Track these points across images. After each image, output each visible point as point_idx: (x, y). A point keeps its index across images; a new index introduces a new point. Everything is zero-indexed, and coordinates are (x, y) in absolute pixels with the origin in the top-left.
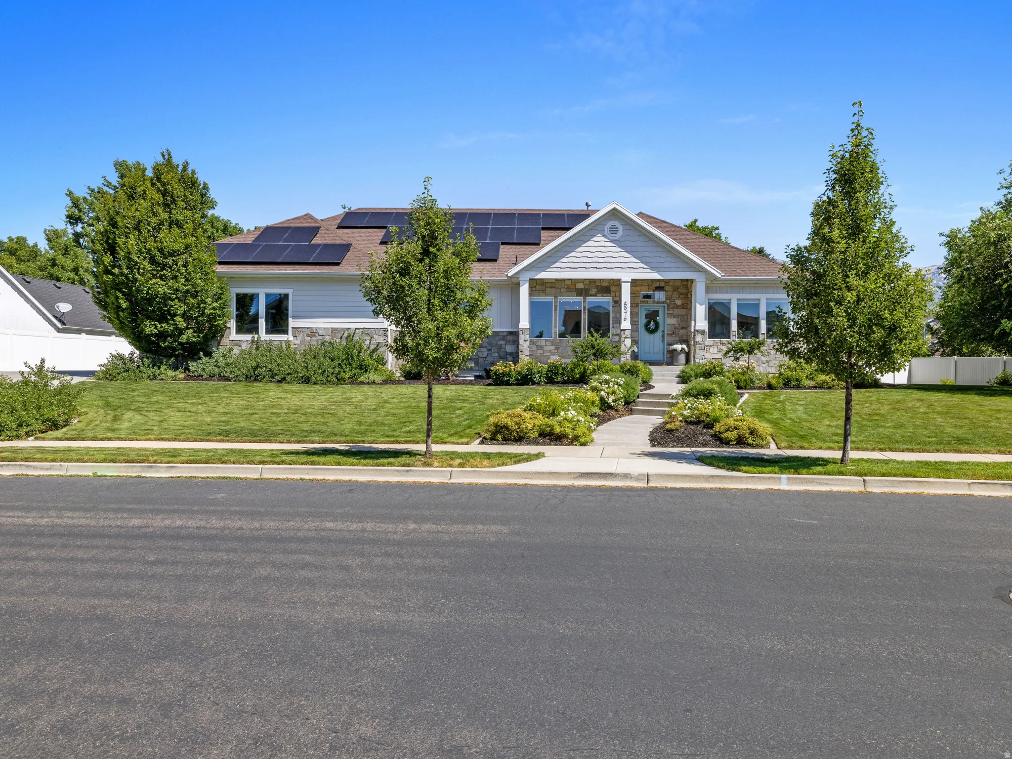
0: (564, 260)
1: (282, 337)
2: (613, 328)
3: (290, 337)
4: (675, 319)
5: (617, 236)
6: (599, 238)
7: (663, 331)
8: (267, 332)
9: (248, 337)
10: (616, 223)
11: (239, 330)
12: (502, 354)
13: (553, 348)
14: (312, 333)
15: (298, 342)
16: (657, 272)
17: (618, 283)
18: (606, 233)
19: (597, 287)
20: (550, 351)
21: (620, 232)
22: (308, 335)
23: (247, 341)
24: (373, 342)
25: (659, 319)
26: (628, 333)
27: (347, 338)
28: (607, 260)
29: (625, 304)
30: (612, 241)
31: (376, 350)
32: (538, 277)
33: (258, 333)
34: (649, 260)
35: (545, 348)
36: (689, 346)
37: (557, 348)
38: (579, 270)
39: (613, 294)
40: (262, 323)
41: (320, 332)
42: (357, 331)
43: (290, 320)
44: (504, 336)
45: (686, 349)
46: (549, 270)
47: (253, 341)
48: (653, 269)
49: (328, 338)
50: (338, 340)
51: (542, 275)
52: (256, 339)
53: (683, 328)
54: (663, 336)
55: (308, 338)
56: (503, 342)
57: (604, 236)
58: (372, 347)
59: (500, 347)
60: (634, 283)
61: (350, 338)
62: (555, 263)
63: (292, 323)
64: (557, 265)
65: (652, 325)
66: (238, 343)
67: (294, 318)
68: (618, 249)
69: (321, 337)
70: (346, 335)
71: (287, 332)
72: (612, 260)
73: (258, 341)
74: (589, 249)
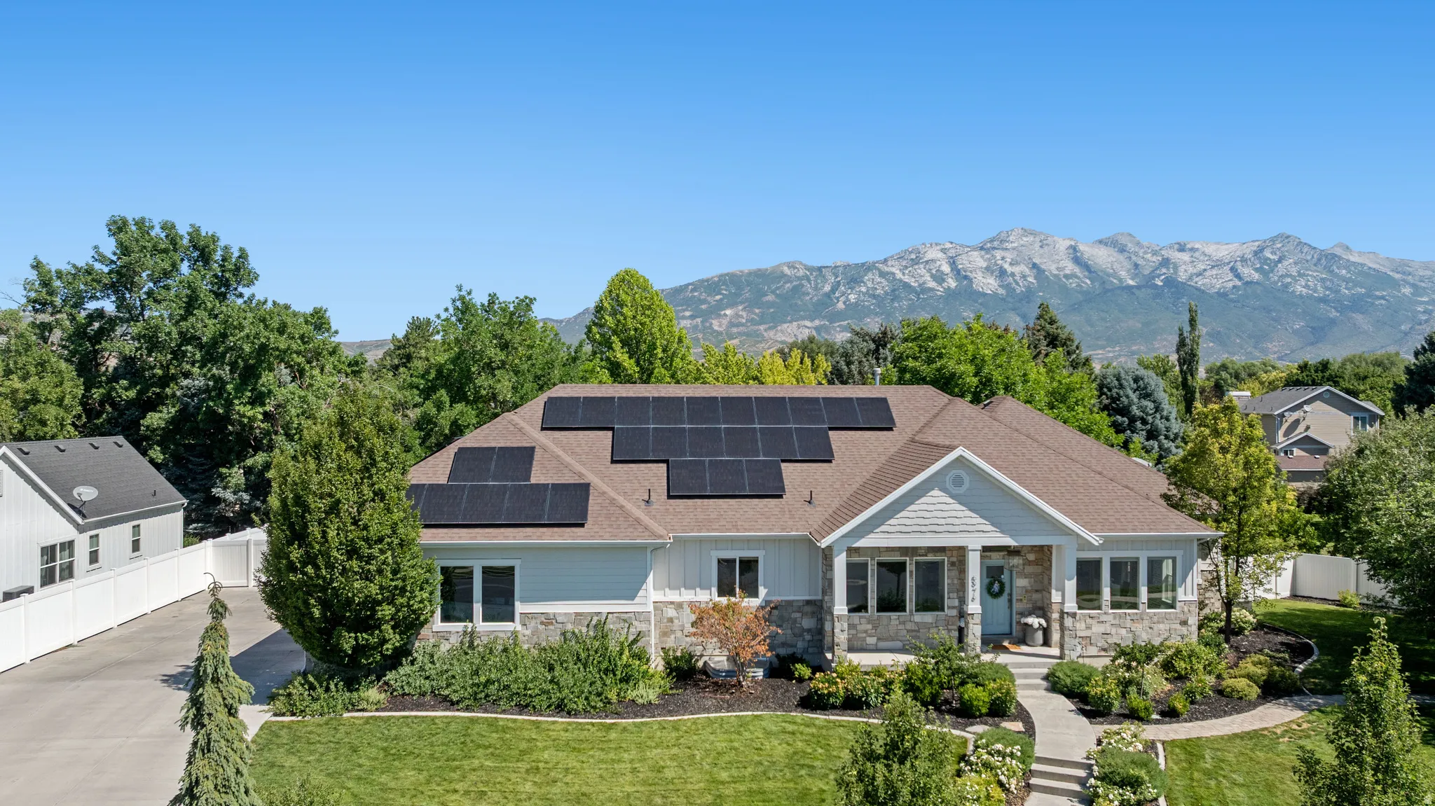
0: (892, 522)
1: (507, 626)
2: (949, 598)
3: (516, 626)
4: (1027, 580)
5: (962, 490)
6: (936, 492)
7: (1010, 595)
8: (485, 620)
9: (458, 626)
10: (962, 473)
11: (446, 618)
12: (796, 631)
13: (870, 627)
14: (549, 620)
15: (528, 632)
16: (1011, 536)
17: (961, 551)
18: (948, 486)
20: (866, 632)
21: (966, 485)
22: (542, 623)
23: (457, 632)
24: (632, 630)
25: (1005, 577)
26: (977, 618)
27: (596, 626)
28: (948, 521)
29: (973, 579)
30: (952, 497)
31: (635, 641)
32: (856, 545)
33: (471, 621)
34: (1004, 520)
35: (859, 627)
36: (1048, 621)
37: (875, 628)
38: (912, 535)
39: (949, 553)
40: (478, 608)
41: (560, 619)
42: (609, 617)
43: (517, 604)
44: (800, 607)
45: (1044, 624)
46: (874, 535)
47: (465, 633)
48: (1003, 530)
49: (569, 627)
50: (584, 630)
51: (861, 543)
52: (469, 630)
53: (1037, 591)
54: (1010, 601)
55: (542, 627)
56: (798, 615)
57: (943, 490)
58: (631, 638)
59: (795, 621)
60: (984, 551)
61: (600, 626)
62: (879, 526)
63: (520, 608)
64: (882, 528)
65: (996, 587)
66: (445, 636)
67: (522, 601)
68: (963, 508)
69: (560, 626)
70: (594, 622)
71: (512, 620)
72: (957, 521)
73: (472, 633)
74: (925, 507)
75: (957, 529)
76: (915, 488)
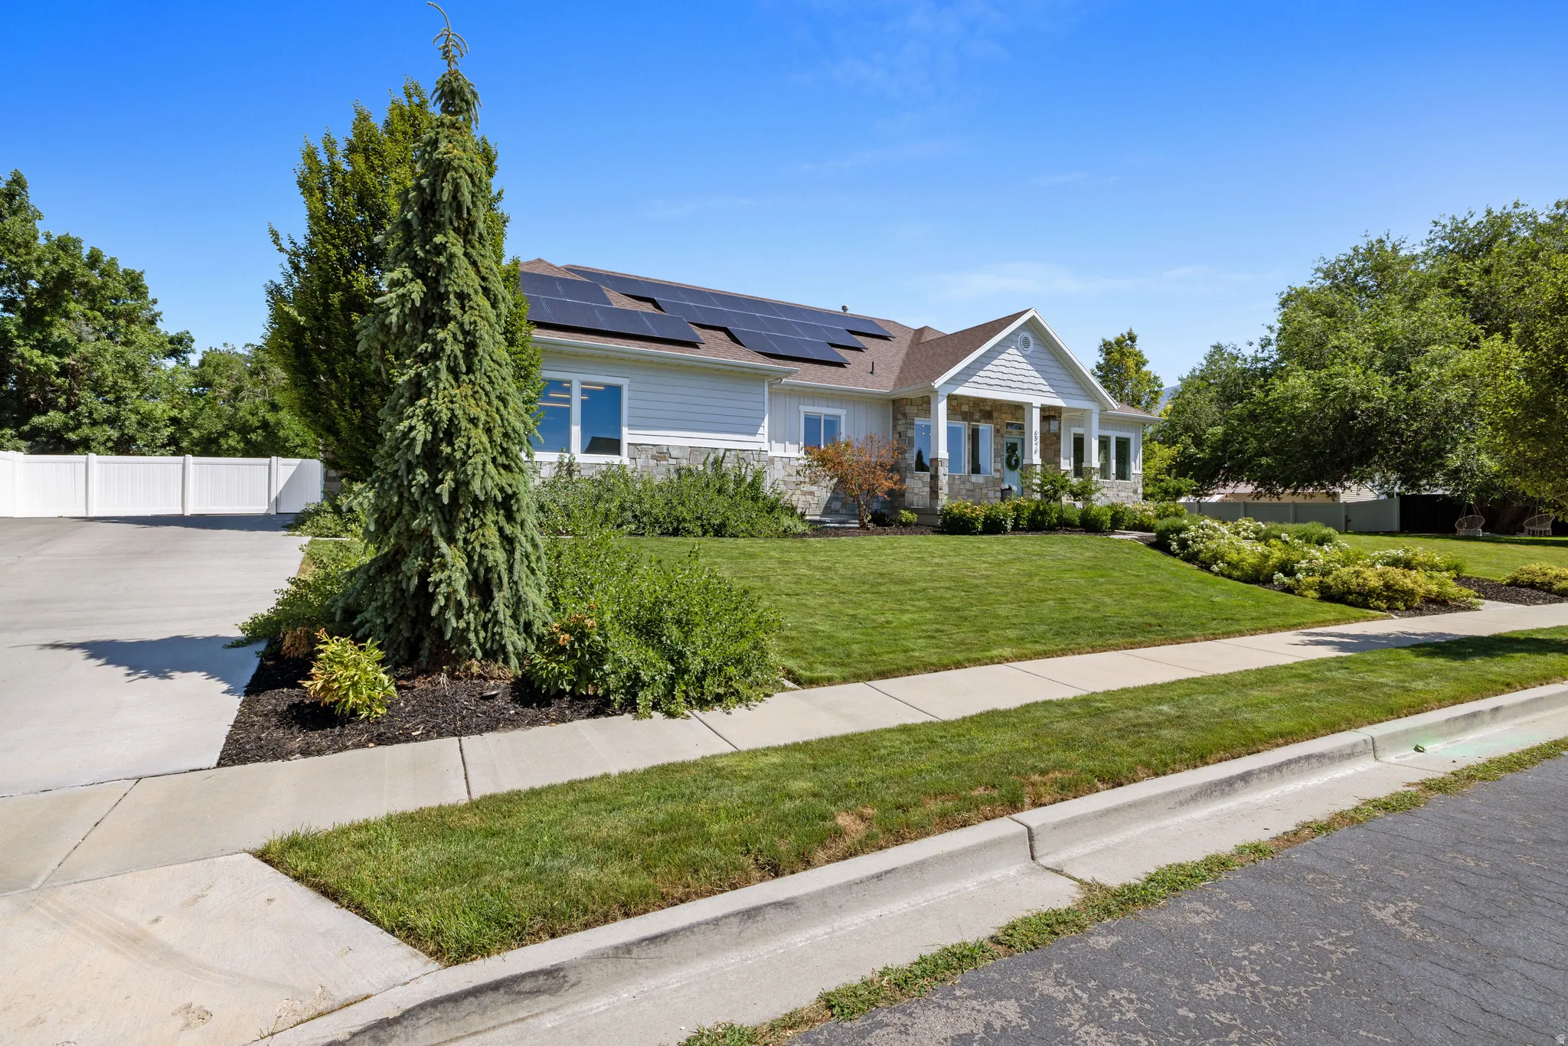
0: (981, 373)
1: (612, 459)
2: (995, 462)
3: (624, 459)
5: (1029, 351)
6: (1012, 350)
8: (585, 449)
9: (553, 457)
10: (1029, 336)
14: (661, 454)
15: (636, 468)
16: (1062, 398)
18: (1020, 346)
19: (981, 411)
21: (1031, 347)
22: (653, 457)
23: (551, 463)
26: (1038, 469)
27: (713, 463)
28: (1021, 378)
29: (1036, 434)
30: (1023, 356)
32: (955, 393)
33: (568, 451)
34: (1056, 383)
38: (995, 388)
39: (995, 421)
40: (576, 435)
41: (674, 453)
42: (728, 453)
43: (625, 430)
46: (967, 384)
47: (561, 464)
48: (1060, 394)
49: (684, 463)
50: (700, 467)
51: (961, 391)
52: (566, 461)
55: (653, 462)
57: (1017, 348)
60: (1043, 409)
61: (717, 463)
62: (972, 376)
63: (628, 436)
64: (975, 379)
65: (1014, 461)
67: (631, 426)
68: (1030, 367)
69: (673, 462)
70: (711, 459)
71: (619, 453)
72: (1025, 380)
73: (570, 465)
74: (1003, 363)
75: (1025, 386)
76: (998, 344)
